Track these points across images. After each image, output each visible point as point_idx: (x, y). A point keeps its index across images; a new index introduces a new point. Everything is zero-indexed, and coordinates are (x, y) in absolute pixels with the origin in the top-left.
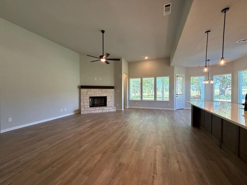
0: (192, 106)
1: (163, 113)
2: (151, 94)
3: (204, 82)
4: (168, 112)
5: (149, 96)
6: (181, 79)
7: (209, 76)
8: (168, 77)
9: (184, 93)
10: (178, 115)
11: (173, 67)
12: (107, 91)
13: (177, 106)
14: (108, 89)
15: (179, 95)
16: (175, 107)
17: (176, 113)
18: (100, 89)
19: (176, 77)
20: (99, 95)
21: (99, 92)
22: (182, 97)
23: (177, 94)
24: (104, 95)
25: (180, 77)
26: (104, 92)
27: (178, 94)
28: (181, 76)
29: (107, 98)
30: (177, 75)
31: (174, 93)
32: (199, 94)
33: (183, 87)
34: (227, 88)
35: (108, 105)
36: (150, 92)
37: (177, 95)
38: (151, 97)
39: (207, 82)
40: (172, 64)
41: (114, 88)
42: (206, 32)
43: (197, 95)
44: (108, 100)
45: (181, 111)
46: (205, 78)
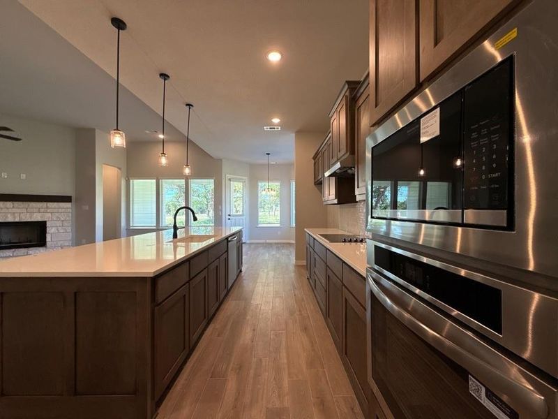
9: (246, 212)
11: (221, 161)
12: (47, 208)
14: (51, 204)
15: (236, 215)
18: (20, 203)
19: (228, 181)
20: (15, 217)
21: (14, 210)
22: (241, 221)
23: (229, 215)
24: (37, 218)
25: (238, 182)
26: (35, 210)
27: (233, 212)
29: (48, 224)
30: (229, 176)
31: (222, 213)
35: (48, 244)
37: (229, 217)
41: (70, 201)
44: (51, 231)
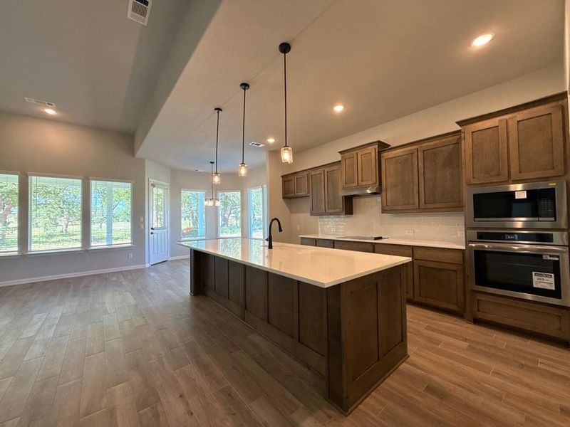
0: (193, 252)
1: (114, 281)
2: (59, 229)
3: (206, 203)
4: (129, 277)
5: (51, 236)
6: (161, 191)
7: (213, 192)
8: (129, 185)
9: (168, 224)
10: (157, 278)
11: (143, 160)
13: (152, 257)
15: (158, 229)
16: (147, 261)
17: (152, 274)
19: (151, 187)
22: (163, 234)
23: (152, 229)
25: (160, 188)
27: (155, 226)
28: (161, 186)
30: (152, 181)
31: (144, 226)
32: (191, 226)
33: (166, 210)
34: (230, 214)
36: (57, 224)
37: (151, 231)
38: (60, 238)
39: (211, 203)
40: (139, 154)
42: (216, 109)
43: (188, 229)
45: (164, 266)
46: (207, 194)
